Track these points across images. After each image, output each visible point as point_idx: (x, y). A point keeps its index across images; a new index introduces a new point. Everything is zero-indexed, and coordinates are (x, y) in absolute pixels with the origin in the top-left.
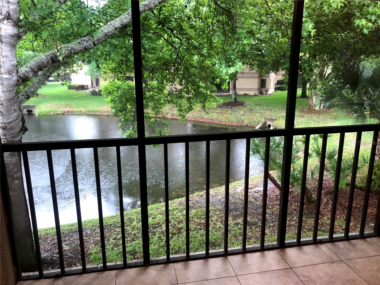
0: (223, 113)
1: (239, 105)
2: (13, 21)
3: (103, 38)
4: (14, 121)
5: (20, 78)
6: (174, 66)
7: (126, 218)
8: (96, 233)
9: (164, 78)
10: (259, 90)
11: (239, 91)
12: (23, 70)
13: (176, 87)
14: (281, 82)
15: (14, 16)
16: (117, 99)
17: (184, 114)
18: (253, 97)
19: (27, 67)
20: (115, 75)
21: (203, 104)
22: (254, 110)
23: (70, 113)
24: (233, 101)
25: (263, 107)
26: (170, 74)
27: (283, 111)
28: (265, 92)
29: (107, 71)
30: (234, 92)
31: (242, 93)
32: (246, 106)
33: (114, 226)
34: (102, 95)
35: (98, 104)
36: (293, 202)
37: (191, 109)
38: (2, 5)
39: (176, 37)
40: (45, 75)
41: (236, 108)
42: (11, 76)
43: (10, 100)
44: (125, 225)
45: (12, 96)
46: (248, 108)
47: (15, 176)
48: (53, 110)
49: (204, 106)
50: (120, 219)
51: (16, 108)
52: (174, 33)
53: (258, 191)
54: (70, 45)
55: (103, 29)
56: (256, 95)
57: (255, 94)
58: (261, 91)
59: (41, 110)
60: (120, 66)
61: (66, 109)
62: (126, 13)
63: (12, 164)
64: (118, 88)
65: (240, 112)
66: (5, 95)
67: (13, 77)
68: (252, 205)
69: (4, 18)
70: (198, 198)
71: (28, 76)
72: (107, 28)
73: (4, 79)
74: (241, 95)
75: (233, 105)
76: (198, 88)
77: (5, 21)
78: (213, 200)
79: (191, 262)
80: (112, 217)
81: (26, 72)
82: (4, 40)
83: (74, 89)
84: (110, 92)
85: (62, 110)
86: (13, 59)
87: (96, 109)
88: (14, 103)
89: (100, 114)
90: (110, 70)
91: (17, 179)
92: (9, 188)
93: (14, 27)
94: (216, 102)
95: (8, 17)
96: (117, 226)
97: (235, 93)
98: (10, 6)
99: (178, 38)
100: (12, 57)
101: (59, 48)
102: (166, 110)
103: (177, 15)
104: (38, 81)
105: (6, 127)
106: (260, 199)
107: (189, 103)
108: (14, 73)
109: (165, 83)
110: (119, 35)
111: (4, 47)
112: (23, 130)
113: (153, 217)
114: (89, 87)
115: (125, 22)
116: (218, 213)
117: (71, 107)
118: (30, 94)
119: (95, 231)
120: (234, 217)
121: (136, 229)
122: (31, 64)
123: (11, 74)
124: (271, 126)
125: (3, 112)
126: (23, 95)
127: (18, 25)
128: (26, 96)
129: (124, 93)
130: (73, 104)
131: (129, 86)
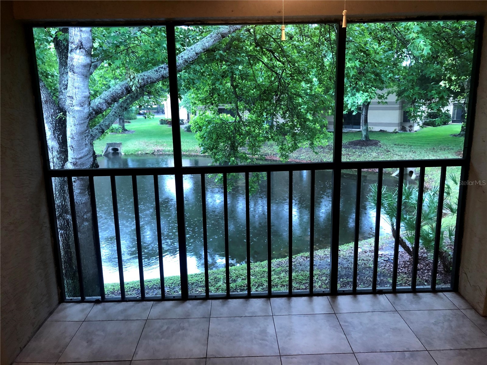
0: (348, 155)
1: (372, 145)
2: (86, 51)
3: (183, 64)
4: (85, 156)
5: (94, 110)
6: (277, 95)
7: (210, 278)
8: (174, 292)
9: (263, 110)
10: (401, 125)
11: (373, 127)
12: (97, 101)
13: (278, 120)
14: (433, 115)
15: (87, 45)
16: (206, 135)
17: (287, 154)
18: (392, 134)
19: (101, 99)
20: (205, 107)
21: (311, 141)
22: (392, 151)
23: (161, 153)
24: (364, 139)
25: (404, 148)
26: (271, 105)
27: (431, 153)
28: (409, 128)
29: (197, 102)
30: (365, 128)
31: (377, 129)
32: (380, 146)
33: (196, 285)
34: (192, 130)
35: (193, 142)
36: (426, 271)
37: (296, 148)
38: (74, 34)
39: (278, 60)
40: (121, 107)
41: (367, 148)
42: (83, 108)
43: (81, 133)
44: (210, 284)
45: (83, 129)
46: (383, 149)
47: (85, 217)
48: (141, 148)
49: (312, 144)
50: (204, 278)
51: (87, 142)
52: (275, 55)
53: (382, 254)
54: (146, 73)
55: (183, 55)
56: (397, 132)
57: (395, 130)
58: (403, 127)
59: (127, 149)
60: (211, 96)
61: (156, 147)
62: (209, 35)
63: (82, 204)
64: (209, 122)
65: (372, 154)
66: (76, 129)
67: (84, 109)
68: (370, 272)
69: (76, 47)
70: (302, 260)
71: (101, 108)
72: (187, 53)
73: (75, 112)
74: (375, 132)
75: (364, 144)
76: (305, 122)
77: (78, 51)
78: (320, 262)
79: (230, 300)
80: (196, 275)
81: (100, 103)
82: (76, 70)
83: (167, 124)
84: (200, 127)
85: (151, 149)
86: (85, 90)
87: (191, 149)
88: (85, 137)
89: (196, 154)
90: (200, 100)
91: (87, 220)
92: (78, 230)
93: (87, 57)
94: (327, 139)
95: (80, 46)
96: (200, 285)
97: (367, 130)
98: (82, 34)
99: (280, 61)
100: (84, 88)
101: (132, 77)
102: (275, 150)
103: (275, 34)
104: (113, 113)
105: (77, 163)
106: (382, 265)
107: (293, 141)
108: (86, 105)
109: (265, 117)
110: (205, 61)
111: (76, 78)
112: (94, 166)
113: (244, 278)
114: (185, 121)
115: (207, 46)
116: (324, 278)
117: (162, 145)
118: (104, 128)
119: (174, 289)
120: (343, 284)
121: (221, 290)
122: (106, 95)
123: (82, 106)
124: (414, 173)
125: (74, 147)
126: (97, 129)
127: (91, 55)
128: (100, 130)
129: (215, 128)
130: (164, 142)
131: (221, 120)
